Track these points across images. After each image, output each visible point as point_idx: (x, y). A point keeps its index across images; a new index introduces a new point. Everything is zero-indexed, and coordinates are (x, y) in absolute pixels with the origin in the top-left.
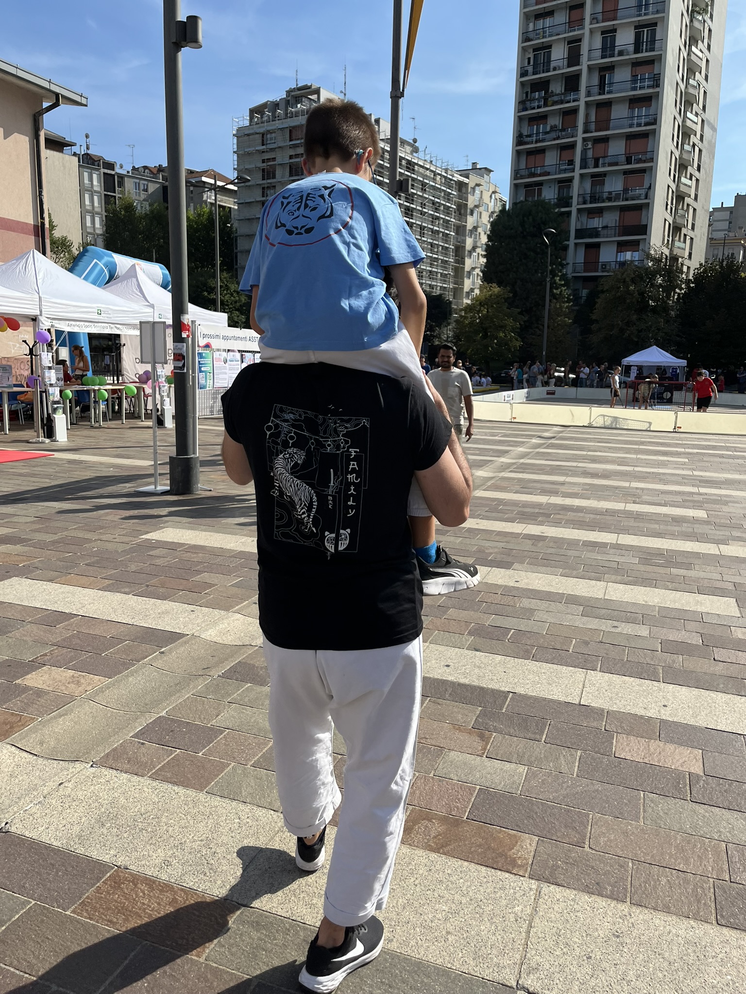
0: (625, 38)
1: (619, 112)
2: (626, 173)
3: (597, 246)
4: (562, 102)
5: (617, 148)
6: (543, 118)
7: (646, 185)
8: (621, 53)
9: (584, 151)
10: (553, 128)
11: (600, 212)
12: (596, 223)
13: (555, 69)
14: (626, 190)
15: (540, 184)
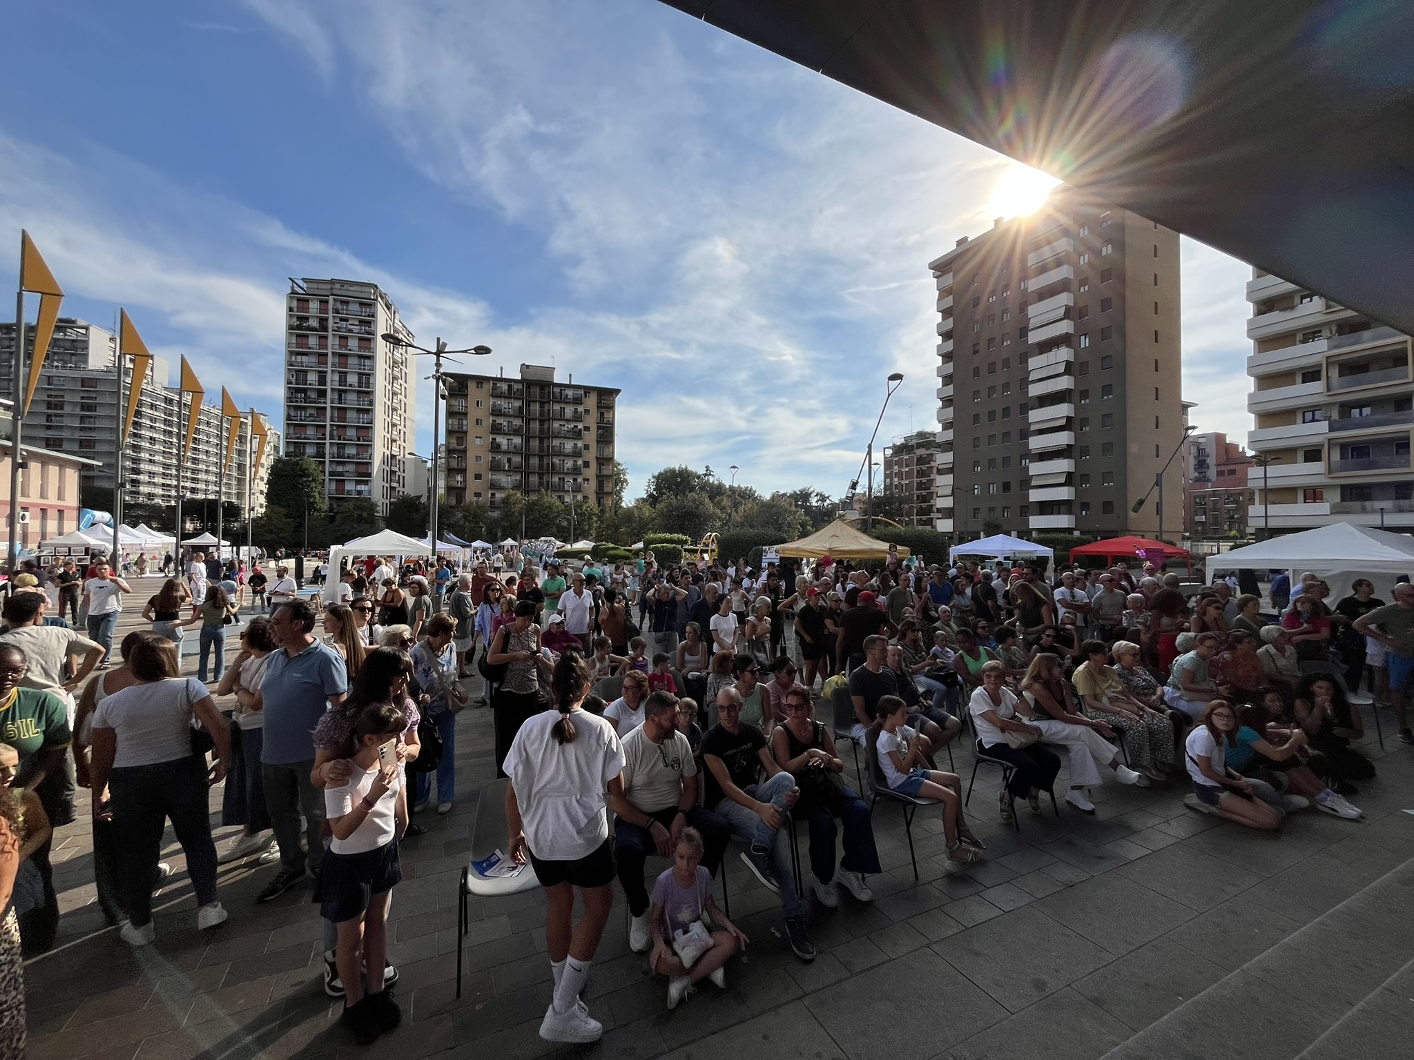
0: (352, 379)
1: (351, 415)
2: (357, 445)
3: (344, 481)
4: (315, 403)
5: (351, 433)
6: (305, 408)
7: (369, 453)
8: (350, 386)
9: (331, 432)
10: (311, 415)
11: (343, 463)
12: (340, 469)
13: (310, 384)
14: (358, 454)
15: (305, 443)
